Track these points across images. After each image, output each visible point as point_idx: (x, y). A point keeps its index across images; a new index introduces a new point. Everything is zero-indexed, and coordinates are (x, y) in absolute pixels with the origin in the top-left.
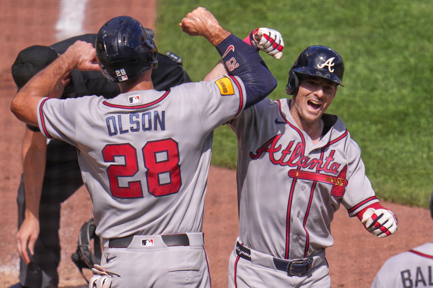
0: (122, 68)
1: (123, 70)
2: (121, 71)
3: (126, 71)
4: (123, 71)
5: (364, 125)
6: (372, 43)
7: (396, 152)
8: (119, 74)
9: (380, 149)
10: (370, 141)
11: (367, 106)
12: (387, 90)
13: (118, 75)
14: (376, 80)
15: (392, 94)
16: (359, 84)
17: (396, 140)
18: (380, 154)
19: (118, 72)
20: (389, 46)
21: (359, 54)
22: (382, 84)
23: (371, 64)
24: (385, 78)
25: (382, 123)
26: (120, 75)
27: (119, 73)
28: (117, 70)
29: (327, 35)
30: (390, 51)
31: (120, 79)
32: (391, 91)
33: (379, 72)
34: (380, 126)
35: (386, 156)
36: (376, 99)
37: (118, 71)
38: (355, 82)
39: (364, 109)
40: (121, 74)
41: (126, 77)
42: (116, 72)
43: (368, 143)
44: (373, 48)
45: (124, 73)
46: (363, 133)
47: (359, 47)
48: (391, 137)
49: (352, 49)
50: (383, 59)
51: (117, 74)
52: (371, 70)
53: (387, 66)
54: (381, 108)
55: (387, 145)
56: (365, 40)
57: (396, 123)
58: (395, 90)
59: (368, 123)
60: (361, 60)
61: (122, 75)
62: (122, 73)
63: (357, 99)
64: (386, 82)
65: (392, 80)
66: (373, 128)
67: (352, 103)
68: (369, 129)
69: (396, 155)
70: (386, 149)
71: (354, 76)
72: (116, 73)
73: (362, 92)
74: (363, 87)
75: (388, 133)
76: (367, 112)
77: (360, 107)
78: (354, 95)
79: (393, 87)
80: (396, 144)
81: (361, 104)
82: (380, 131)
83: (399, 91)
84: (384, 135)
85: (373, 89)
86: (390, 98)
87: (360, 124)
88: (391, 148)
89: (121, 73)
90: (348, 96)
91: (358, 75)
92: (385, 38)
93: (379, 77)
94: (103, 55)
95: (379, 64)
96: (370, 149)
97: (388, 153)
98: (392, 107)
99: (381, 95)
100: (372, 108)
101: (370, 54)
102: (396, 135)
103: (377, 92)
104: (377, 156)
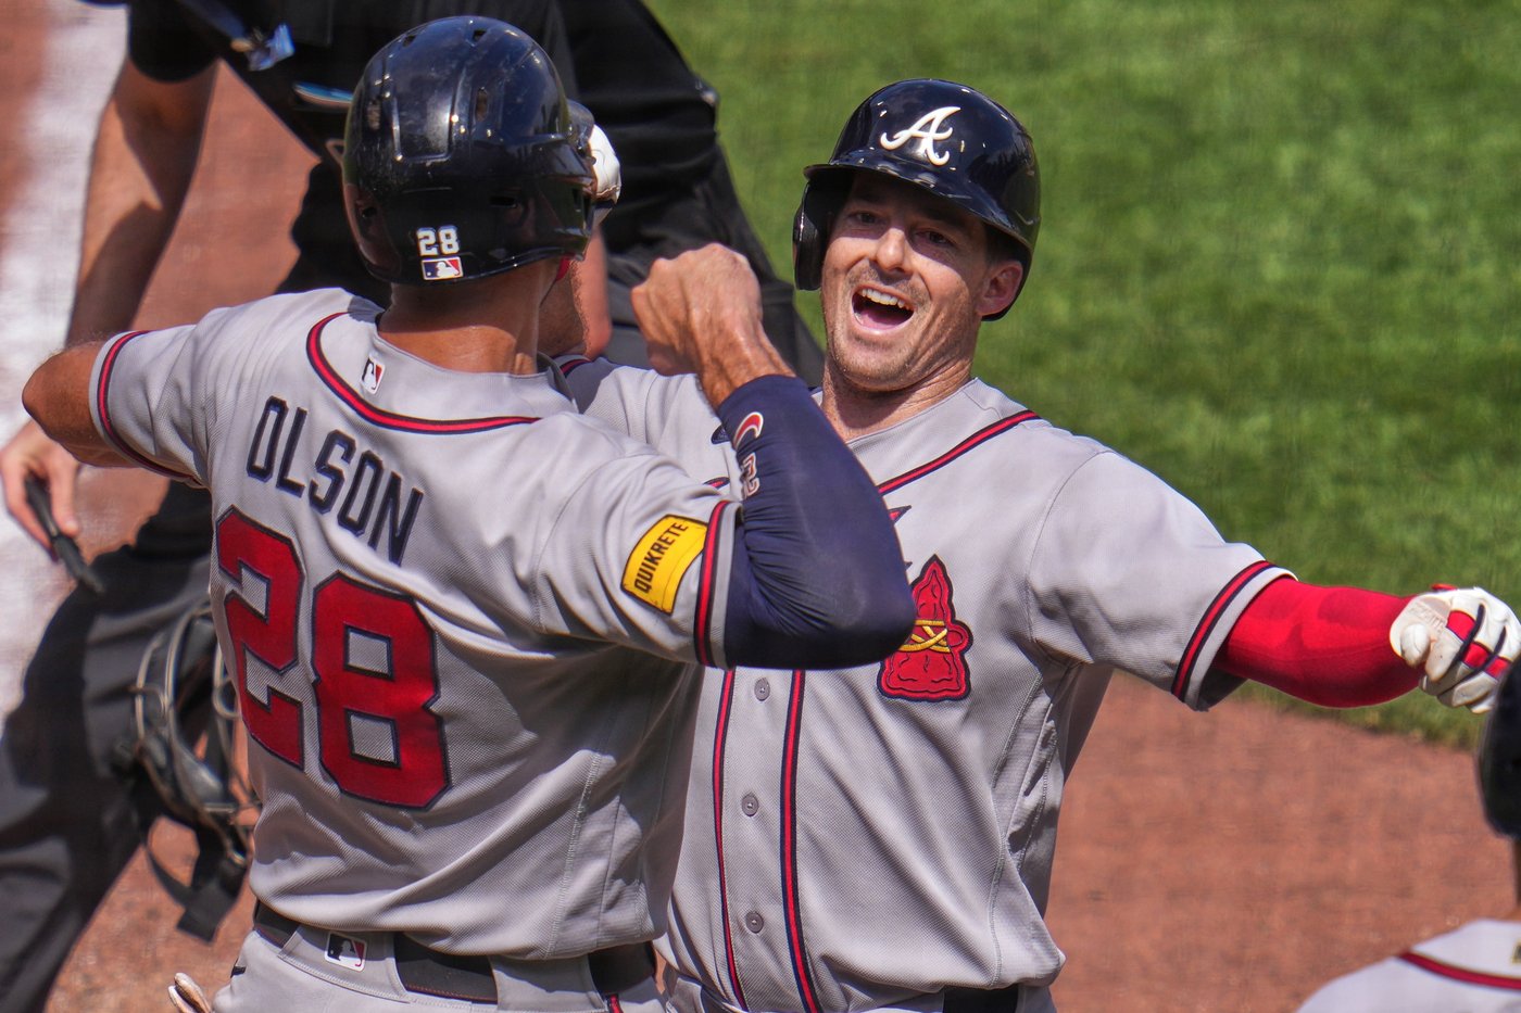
0: (447, 223)
1: (452, 232)
2: (443, 233)
3: (460, 239)
4: (448, 236)
5: (1349, 415)
6: (1396, 68)
7: (1483, 532)
8: (429, 247)
9: (1412, 520)
10: (1375, 483)
11: (1363, 335)
12: (1451, 270)
13: (424, 252)
14: (1407, 226)
15: (1473, 287)
16: (1333, 241)
17: (1484, 481)
18: (1414, 539)
19: (426, 237)
20: (1464, 82)
21: (1338, 114)
22: (1431, 244)
23: (1388, 154)
24: (1446, 218)
25: (1426, 407)
26: (434, 251)
27: (432, 240)
28: (426, 225)
29: (1203, 27)
30: (1469, 105)
31: (427, 271)
32: (1468, 274)
33: (1420, 192)
34: (1415, 423)
35: (1439, 549)
36: (1405, 303)
37: (430, 233)
38: (1317, 229)
39: (1349, 346)
40: (440, 250)
41: (454, 263)
42: (421, 234)
43: (1362, 493)
44: (1397, 86)
45: (450, 246)
46: (1346, 448)
47: (1340, 82)
48: (1463, 468)
49: (1309, 90)
50: (1437, 138)
51: (422, 244)
52: (1386, 183)
53: (1455, 165)
54: (1424, 346)
55: (1447, 504)
56: (1366, 54)
57: (1484, 410)
58: (1486, 271)
59: (1365, 406)
60: (1345, 137)
61: (441, 255)
62: (445, 242)
63: (1323, 304)
64: (1449, 233)
65: (1475, 226)
66: (1389, 430)
67: (1299, 318)
68: (1371, 434)
69: (1484, 547)
70: (1440, 521)
71: (1311, 203)
72: (417, 240)
73: (1344, 275)
74: (1351, 253)
75: (1450, 453)
76: (1364, 362)
77: (1332, 337)
78: (1310, 287)
79: (1476, 258)
80: (1485, 501)
81: (1341, 325)
82: (1413, 442)
83: (1503, 273)
84: (1433, 457)
85: (1393, 264)
86: (1464, 304)
87: (1333, 410)
88: (1462, 519)
89: (438, 243)
90: (1284, 287)
91: (1331, 203)
92: (1450, 46)
93: (1421, 211)
94: (377, 155)
95: (1422, 158)
96: (1371, 519)
97: (1447, 537)
98: (1469, 343)
99: (1424, 287)
100: (1386, 345)
101: (1385, 112)
102: (1485, 461)
103: (1412, 276)
104: (1403, 551)
